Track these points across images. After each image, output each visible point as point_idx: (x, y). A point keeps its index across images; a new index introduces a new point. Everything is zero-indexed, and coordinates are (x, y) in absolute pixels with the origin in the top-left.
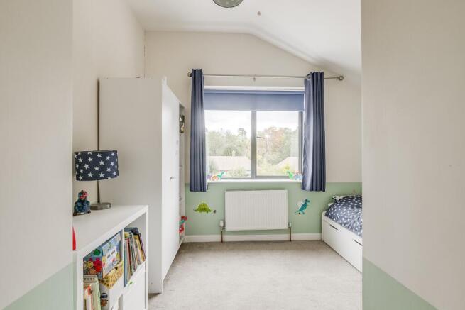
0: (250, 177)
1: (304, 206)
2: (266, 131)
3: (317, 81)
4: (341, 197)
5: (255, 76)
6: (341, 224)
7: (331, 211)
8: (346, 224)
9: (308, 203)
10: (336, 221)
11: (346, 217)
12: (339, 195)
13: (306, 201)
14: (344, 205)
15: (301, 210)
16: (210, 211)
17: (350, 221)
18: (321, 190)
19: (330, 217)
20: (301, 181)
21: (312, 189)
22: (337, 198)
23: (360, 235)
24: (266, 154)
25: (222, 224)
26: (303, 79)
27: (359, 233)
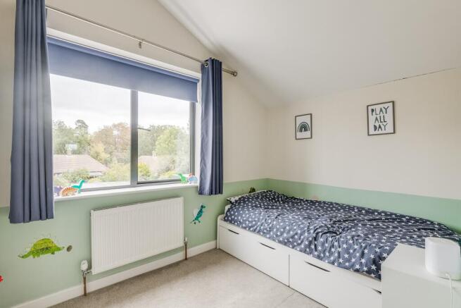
0: (128, 183)
1: (200, 212)
2: (115, 126)
3: (215, 70)
4: (237, 198)
5: (143, 40)
6: (245, 228)
7: (231, 215)
8: (252, 227)
9: (203, 209)
10: (238, 225)
11: (250, 220)
12: (234, 196)
13: (202, 206)
14: (244, 207)
15: (197, 219)
16: (59, 249)
17: (256, 224)
18: (220, 193)
19: (231, 222)
20: (198, 184)
21: (211, 193)
22: (233, 200)
23: (269, 238)
24: (115, 153)
25: (85, 266)
26: (200, 64)
27: (268, 236)
